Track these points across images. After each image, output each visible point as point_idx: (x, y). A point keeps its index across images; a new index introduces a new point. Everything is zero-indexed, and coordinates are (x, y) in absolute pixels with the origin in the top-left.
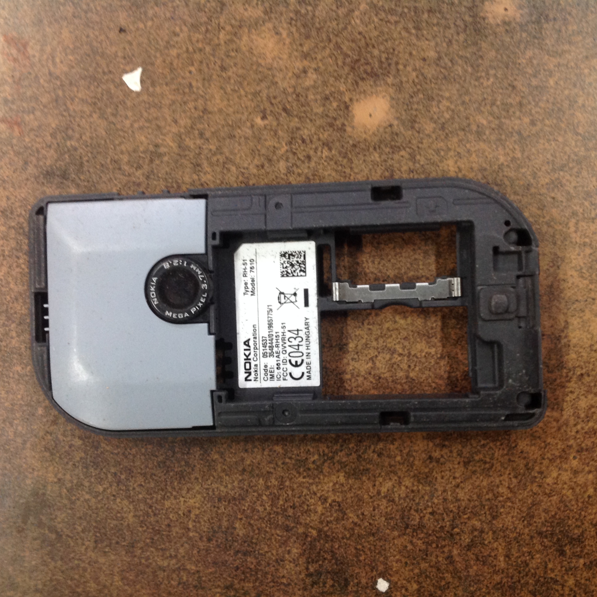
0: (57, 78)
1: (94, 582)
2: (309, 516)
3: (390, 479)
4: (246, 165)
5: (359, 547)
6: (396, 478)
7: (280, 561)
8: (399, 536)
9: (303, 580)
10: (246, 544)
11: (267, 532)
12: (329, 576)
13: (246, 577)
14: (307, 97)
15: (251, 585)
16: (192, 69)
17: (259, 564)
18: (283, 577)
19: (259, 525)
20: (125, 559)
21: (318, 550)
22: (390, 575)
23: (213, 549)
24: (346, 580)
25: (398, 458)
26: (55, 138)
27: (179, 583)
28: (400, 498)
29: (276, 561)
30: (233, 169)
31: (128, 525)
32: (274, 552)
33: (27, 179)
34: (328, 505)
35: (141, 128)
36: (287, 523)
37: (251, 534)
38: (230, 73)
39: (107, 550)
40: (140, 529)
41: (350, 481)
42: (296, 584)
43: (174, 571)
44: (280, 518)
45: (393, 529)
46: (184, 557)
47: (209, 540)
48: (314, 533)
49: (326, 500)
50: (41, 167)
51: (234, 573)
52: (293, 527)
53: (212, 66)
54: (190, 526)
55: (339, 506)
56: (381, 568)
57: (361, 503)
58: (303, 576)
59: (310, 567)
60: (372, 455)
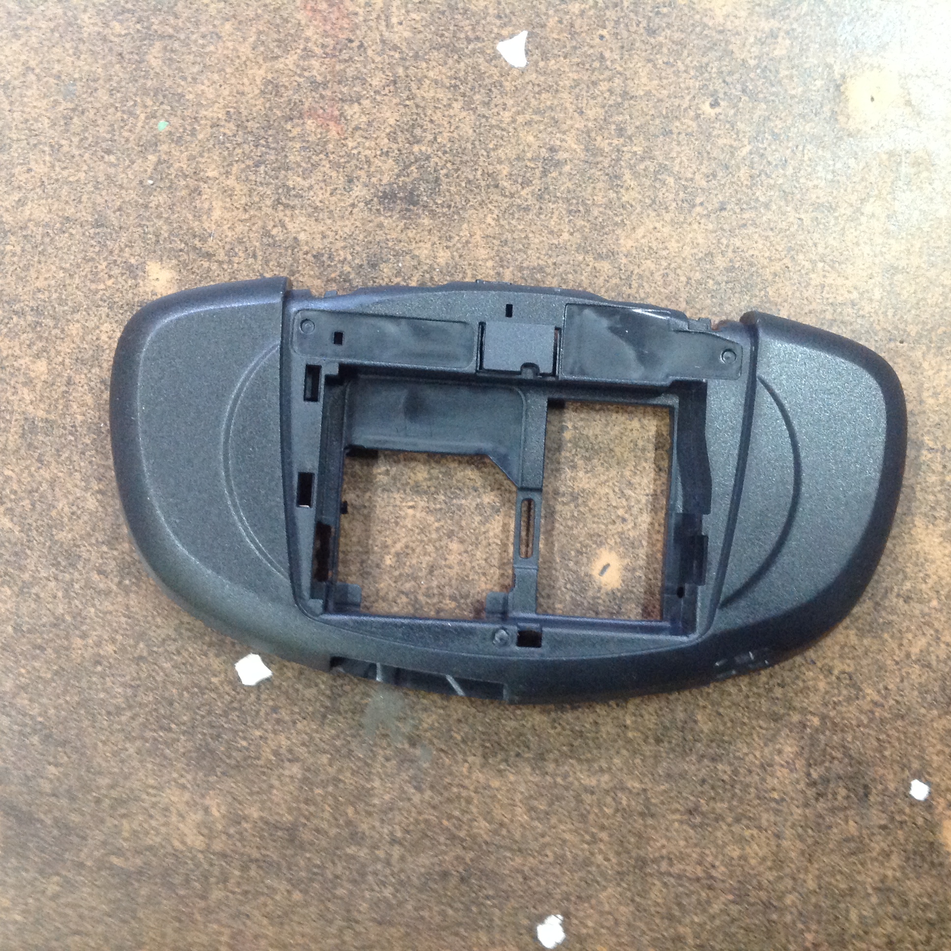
0: (395, 48)
1: (485, 819)
2: (807, 697)
3: (924, 634)
4: (690, 176)
5: (883, 737)
6: (932, 632)
7: (766, 766)
8: (940, 717)
9: (803, 792)
10: (714, 745)
11: (744, 724)
12: (841, 783)
13: (718, 794)
14: (777, 72)
15: (725, 805)
16: (604, 32)
17: (735, 772)
18: (774, 789)
19: (732, 715)
20: (531, 779)
21: (822, 746)
22: (929, 774)
23: (664, 755)
24: (866, 787)
25: (934, 603)
26: (395, 140)
27: (617, 810)
28: (938, 660)
29: (762, 766)
30: (671, 181)
31: (533, 726)
32: (758, 754)
33: (353, 205)
34: (834, 678)
35: (529, 123)
36: (775, 708)
37: (721, 728)
38: (661, 39)
39: (502, 767)
40: (552, 732)
41: (866, 642)
42: (792, 799)
43: (607, 792)
44: (763, 701)
45: (931, 706)
46: (621, 770)
47: (658, 741)
48: (816, 721)
49: (830, 672)
50: (374, 186)
51: (699, 788)
52: (784, 715)
53: (633, 28)
54: (628, 722)
55: (851, 678)
56: (916, 765)
57: (883, 672)
58: (802, 786)
59: (812, 771)
60: (895, 600)
